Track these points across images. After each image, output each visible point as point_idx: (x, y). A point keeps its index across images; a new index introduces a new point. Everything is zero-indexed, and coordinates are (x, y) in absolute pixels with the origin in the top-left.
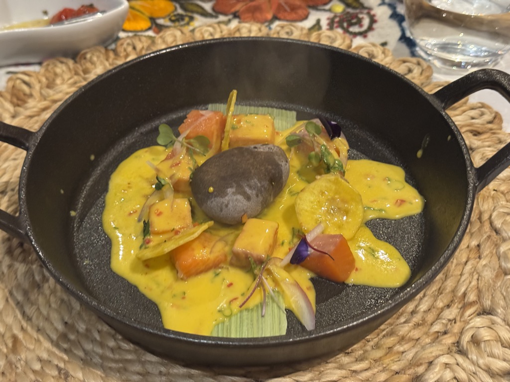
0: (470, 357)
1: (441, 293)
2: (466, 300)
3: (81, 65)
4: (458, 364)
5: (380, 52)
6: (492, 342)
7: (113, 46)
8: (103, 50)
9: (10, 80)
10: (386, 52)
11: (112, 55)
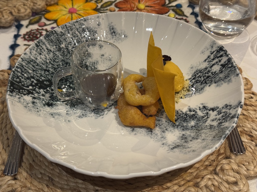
2: (219, 152)
4: (214, 179)
6: (229, 170)
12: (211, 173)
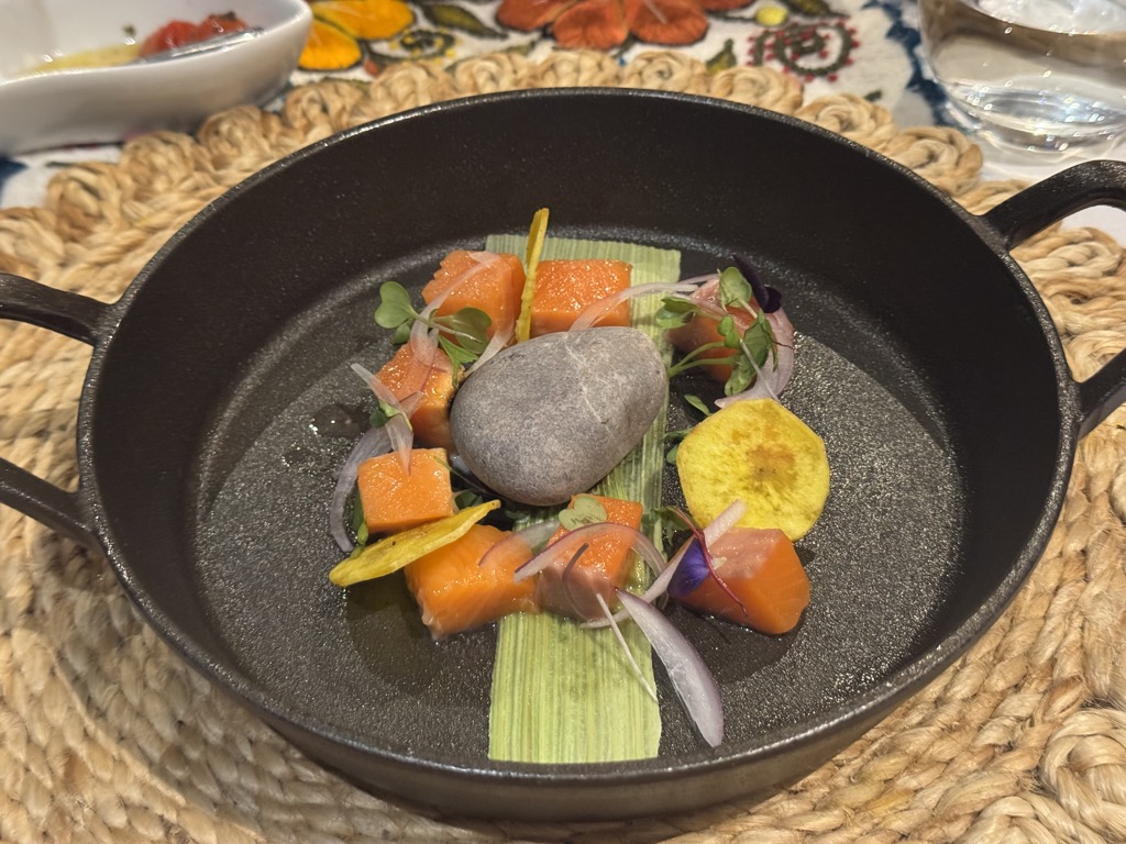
0: (1063, 801)
1: (1002, 659)
2: (1055, 676)
3: (209, 150)
4: (1037, 818)
5: (866, 115)
6: (1112, 769)
7: (278, 105)
8: (257, 115)
9: (55, 181)
10: (880, 114)
11: (275, 124)
12: (1019, 790)
